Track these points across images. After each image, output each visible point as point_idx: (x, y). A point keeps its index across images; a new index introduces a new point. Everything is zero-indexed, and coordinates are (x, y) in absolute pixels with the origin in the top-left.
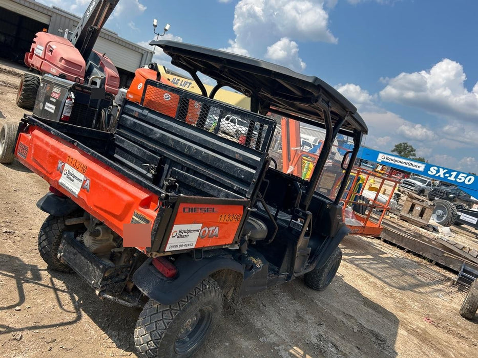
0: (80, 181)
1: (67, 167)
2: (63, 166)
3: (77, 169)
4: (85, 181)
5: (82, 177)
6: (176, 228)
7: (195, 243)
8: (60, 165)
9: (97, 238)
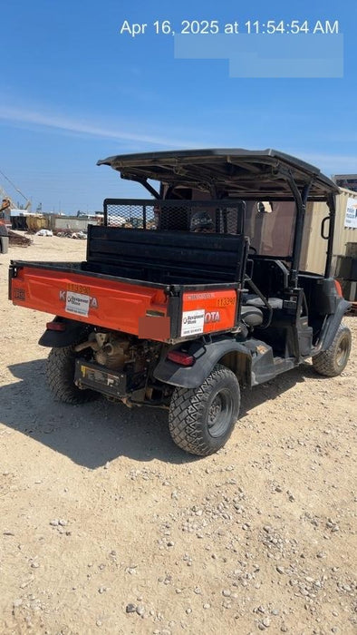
0: (86, 302)
1: (70, 294)
2: (65, 295)
3: (80, 293)
4: (91, 301)
5: (87, 298)
6: (185, 315)
7: (202, 328)
8: (61, 295)
9: (110, 354)
